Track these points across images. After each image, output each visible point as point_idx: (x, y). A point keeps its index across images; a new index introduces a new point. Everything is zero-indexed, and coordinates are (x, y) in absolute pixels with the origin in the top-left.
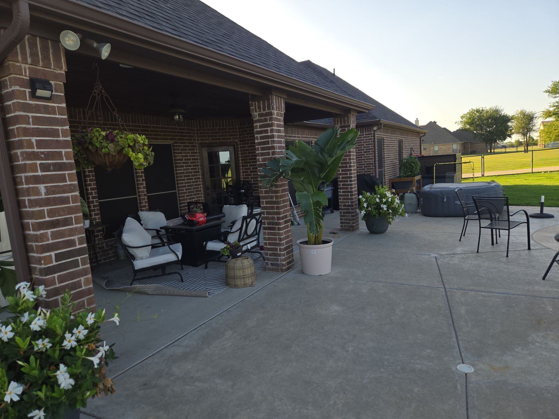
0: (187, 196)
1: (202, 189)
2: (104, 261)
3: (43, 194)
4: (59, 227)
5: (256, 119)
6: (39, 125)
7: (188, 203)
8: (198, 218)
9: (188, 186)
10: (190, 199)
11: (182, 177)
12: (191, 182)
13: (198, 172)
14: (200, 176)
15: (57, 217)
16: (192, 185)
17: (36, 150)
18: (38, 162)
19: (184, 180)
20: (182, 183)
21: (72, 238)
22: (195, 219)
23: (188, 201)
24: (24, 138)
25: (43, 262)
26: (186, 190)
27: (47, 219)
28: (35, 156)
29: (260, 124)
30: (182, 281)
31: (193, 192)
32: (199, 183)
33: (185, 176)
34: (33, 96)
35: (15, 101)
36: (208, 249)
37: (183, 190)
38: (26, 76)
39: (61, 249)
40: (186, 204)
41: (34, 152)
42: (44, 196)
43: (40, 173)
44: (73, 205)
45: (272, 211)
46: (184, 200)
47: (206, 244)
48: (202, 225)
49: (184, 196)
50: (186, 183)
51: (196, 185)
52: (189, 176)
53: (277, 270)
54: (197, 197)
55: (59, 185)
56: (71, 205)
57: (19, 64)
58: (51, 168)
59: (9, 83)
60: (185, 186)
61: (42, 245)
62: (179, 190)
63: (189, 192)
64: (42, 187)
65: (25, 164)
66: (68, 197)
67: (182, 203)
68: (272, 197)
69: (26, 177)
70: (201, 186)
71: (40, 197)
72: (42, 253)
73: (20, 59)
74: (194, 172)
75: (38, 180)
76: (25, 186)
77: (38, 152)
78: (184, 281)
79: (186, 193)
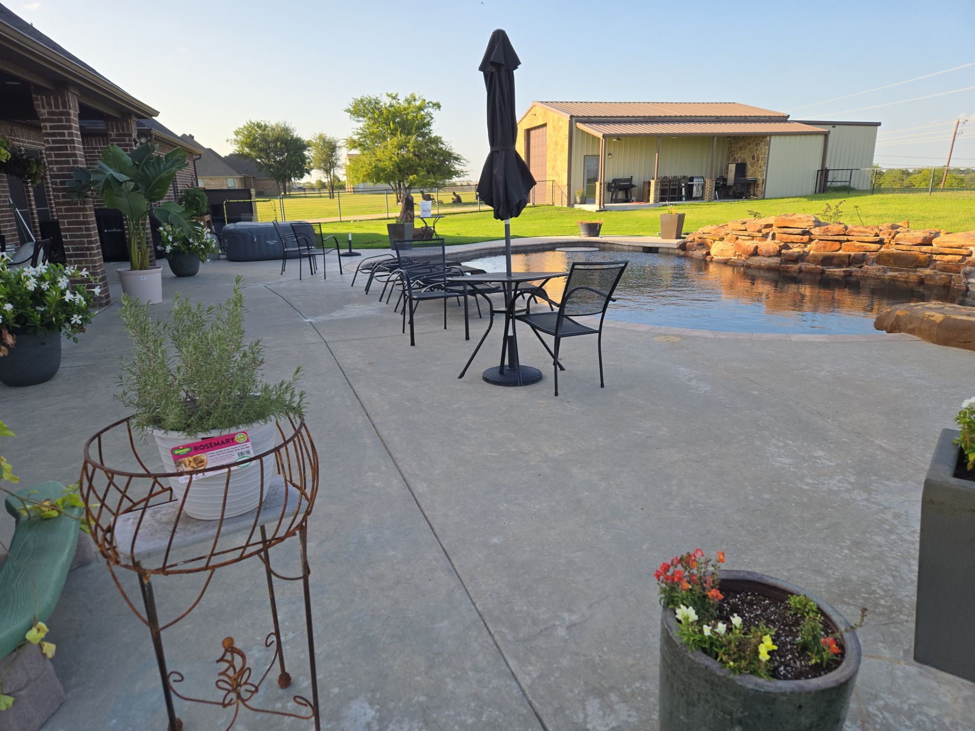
5: (44, 117)
29: (51, 124)
45: (79, 233)
68: (78, 217)
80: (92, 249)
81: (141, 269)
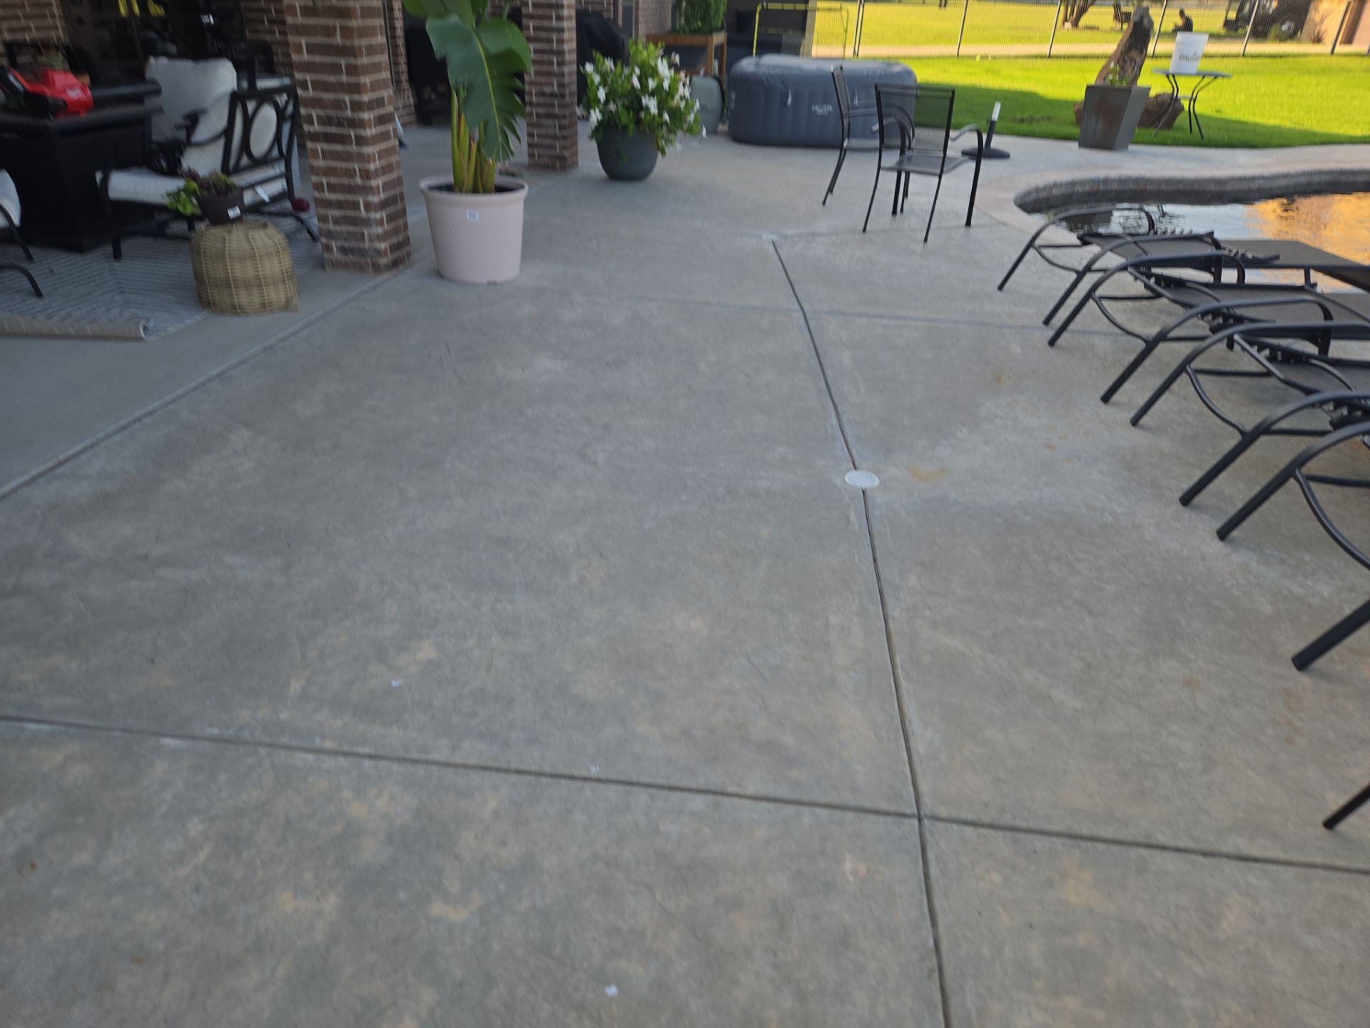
8: (59, 86)
22: (48, 92)
30: (38, 294)
36: (114, 193)
45: (333, 79)
47: (105, 180)
48: (79, 114)
53: (360, 268)
68: (329, 31)
78: (44, 293)
80: (362, 124)
81: (474, 191)
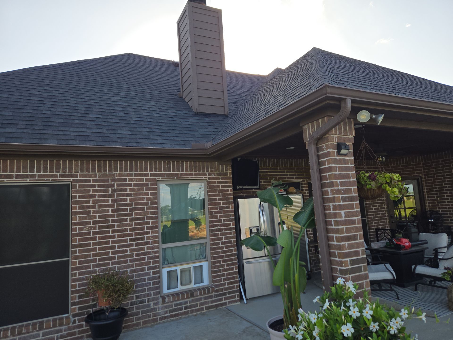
0: (375, 223)
1: (387, 217)
2: (315, 271)
3: (343, 217)
4: (352, 241)
6: (341, 172)
7: (376, 229)
8: (403, 242)
9: (376, 215)
10: (377, 226)
11: (370, 207)
12: (377, 211)
13: (384, 203)
14: (385, 207)
15: (350, 233)
16: (379, 214)
17: (339, 188)
18: (341, 196)
19: (372, 209)
20: (371, 212)
21: (358, 249)
22: (401, 244)
23: (376, 227)
24: (334, 181)
25: (344, 265)
26: (374, 218)
27: (345, 234)
28: (339, 192)
30: (398, 299)
31: (380, 220)
32: (385, 212)
33: (373, 206)
34: (339, 154)
35: (330, 158)
36: (417, 272)
37: (371, 218)
38: (335, 142)
39: (353, 257)
40: (374, 230)
41: (339, 189)
42: (343, 219)
43: (341, 203)
44: (358, 225)
46: (372, 226)
47: (415, 268)
48: (407, 249)
49: (372, 223)
50: (373, 212)
51: (382, 214)
52: (376, 206)
54: (383, 225)
55: (351, 211)
56: (357, 225)
57: (332, 136)
58: (347, 200)
59: (325, 148)
60: (373, 215)
61: (343, 252)
62: (368, 218)
63: (376, 220)
64: (342, 212)
65: (334, 197)
66: (355, 220)
67: (371, 229)
69: (334, 206)
70: (386, 215)
71: (342, 219)
72: (343, 259)
73: (334, 132)
74: (381, 203)
75: (341, 207)
76: (332, 211)
77: (341, 189)
78: (400, 298)
79: (374, 220)
